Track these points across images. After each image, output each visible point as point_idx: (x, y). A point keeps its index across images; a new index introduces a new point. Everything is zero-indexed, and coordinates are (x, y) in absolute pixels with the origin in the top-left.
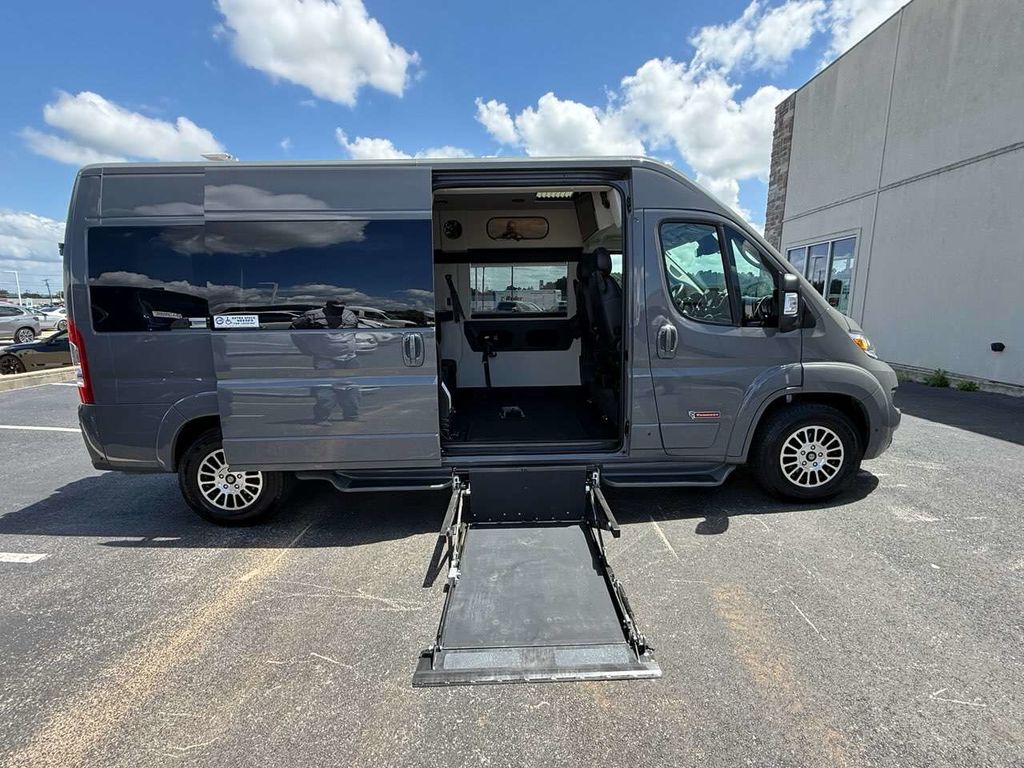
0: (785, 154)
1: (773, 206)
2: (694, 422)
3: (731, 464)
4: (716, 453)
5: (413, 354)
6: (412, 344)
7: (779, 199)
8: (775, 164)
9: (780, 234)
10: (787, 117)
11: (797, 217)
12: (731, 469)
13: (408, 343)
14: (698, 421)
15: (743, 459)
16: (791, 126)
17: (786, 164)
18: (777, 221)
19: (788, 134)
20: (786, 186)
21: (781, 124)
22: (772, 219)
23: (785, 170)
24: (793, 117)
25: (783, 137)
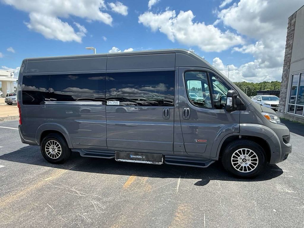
0: (292, 36)
1: (287, 57)
2: (196, 143)
3: (212, 160)
4: (206, 155)
5: (166, 115)
6: (166, 111)
7: (289, 54)
8: (288, 40)
9: (289, 68)
10: (293, 21)
11: (296, 61)
12: (212, 162)
13: (165, 111)
14: (198, 143)
15: (217, 159)
16: (294, 25)
17: (292, 40)
18: (288, 63)
19: (293, 28)
20: (292, 49)
21: (291, 24)
22: (286, 62)
23: (292, 43)
24: (295, 21)
25: (291, 29)
